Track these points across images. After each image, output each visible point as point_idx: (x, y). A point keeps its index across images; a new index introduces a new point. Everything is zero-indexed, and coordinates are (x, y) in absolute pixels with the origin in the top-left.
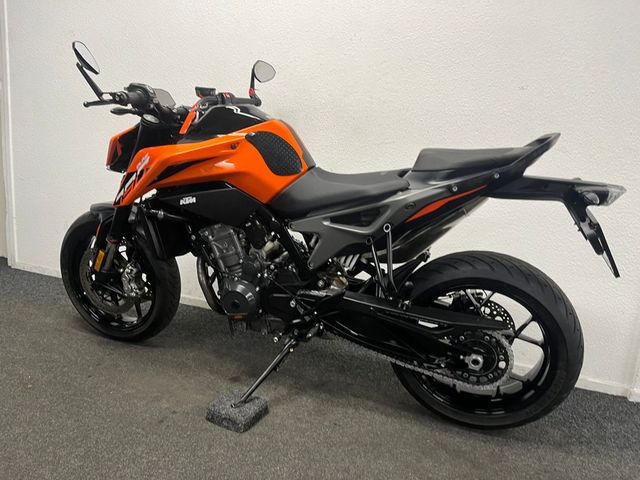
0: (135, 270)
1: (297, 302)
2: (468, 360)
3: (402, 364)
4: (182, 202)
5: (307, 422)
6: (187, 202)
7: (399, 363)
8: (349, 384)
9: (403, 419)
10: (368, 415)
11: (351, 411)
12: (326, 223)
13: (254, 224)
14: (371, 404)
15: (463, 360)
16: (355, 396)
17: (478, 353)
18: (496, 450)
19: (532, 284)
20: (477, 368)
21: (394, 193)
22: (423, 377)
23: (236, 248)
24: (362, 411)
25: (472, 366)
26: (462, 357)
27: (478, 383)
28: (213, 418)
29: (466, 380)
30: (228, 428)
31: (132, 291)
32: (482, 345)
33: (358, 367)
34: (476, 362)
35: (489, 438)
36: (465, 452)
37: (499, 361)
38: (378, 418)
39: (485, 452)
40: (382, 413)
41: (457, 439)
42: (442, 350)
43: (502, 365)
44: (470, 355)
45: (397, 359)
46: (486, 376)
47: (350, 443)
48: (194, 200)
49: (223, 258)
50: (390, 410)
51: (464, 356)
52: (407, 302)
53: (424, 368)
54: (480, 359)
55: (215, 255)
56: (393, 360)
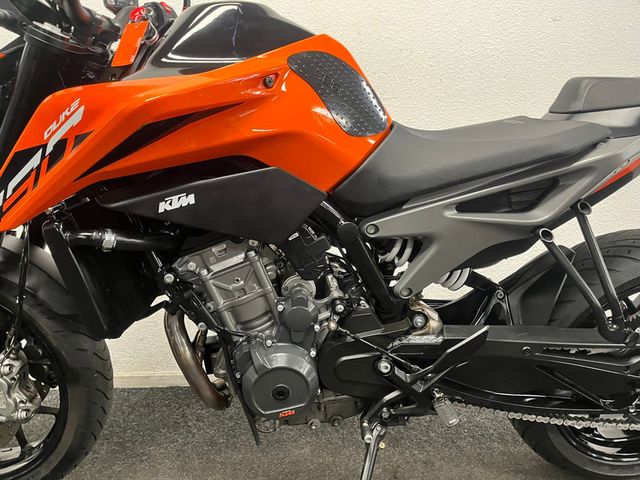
0: (17, 365)
1: (394, 363)
4: (163, 207)
6: (176, 205)
13: (303, 233)
23: (261, 285)
31: (16, 408)
48: (191, 199)
55: (216, 304)
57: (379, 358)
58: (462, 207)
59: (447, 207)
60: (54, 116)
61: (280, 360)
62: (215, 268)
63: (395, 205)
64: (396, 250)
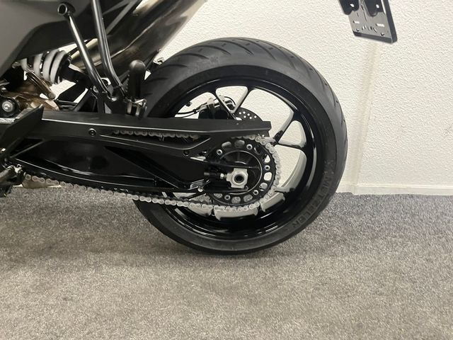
2: (230, 177)
3: (148, 200)
5: (21, 307)
7: (143, 199)
8: (87, 239)
9: (159, 266)
10: (114, 272)
11: (90, 273)
14: (117, 256)
15: (225, 179)
16: (96, 251)
17: (241, 166)
18: (268, 273)
19: (297, 68)
20: (241, 185)
22: (177, 210)
24: (105, 269)
25: (235, 185)
26: (222, 175)
27: (242, 203)
29: (229, 203)
32: (244, 156)
33: (100, 216)
34: (239, 178)
35: (256, 260)
36: (236, 287)
37: (265, 172)
38: (127, 273)
39: (257, 279)
40: (132, 265)
41: (225, 273)
42: (197, 171)
43: (268, 176)
44: (232, 170)
45: (140, 194)
46: (251, 193)
47: (89, 321)
50: (141, 258)
51: (225, 173)
52: (139, 102)
53: (177, 200)
56: (136, 197)
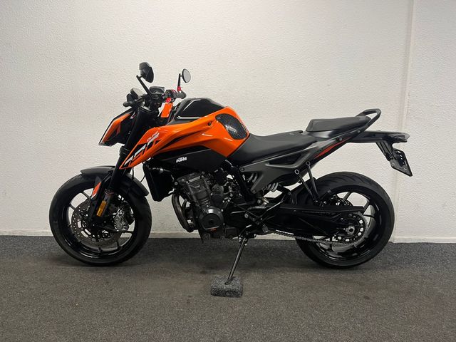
0: (124, 212)
1: (250, 215)
2: (347, 230)
4: (177, 161)
6: (181, 161)
12: (267, 165)
13: (219, 170)
15: (345, 230)
17: (352, 226)
20: (352, 233)
21: (310, 144)
23: (205, 187)
25: (349, 233)
27: (350, 242)
28: (218, 293)
29: (344, 242)
30: (230, 297)
34: (351, 230)
37: (360, 228)
43: (362, 230)
44: (348, 227)
46: (354, 237)
48: (186, 159)
49: (196, 195)
51: (345, 228)
54: (353, 228)
55: (191, 193)
57: (244, 213)
58: (271, 162)
59: (266, 162)
60: (150, 135)
61: (211, 211)
62: (191, 181)
63: (250, 162)
64: (252, 177)
